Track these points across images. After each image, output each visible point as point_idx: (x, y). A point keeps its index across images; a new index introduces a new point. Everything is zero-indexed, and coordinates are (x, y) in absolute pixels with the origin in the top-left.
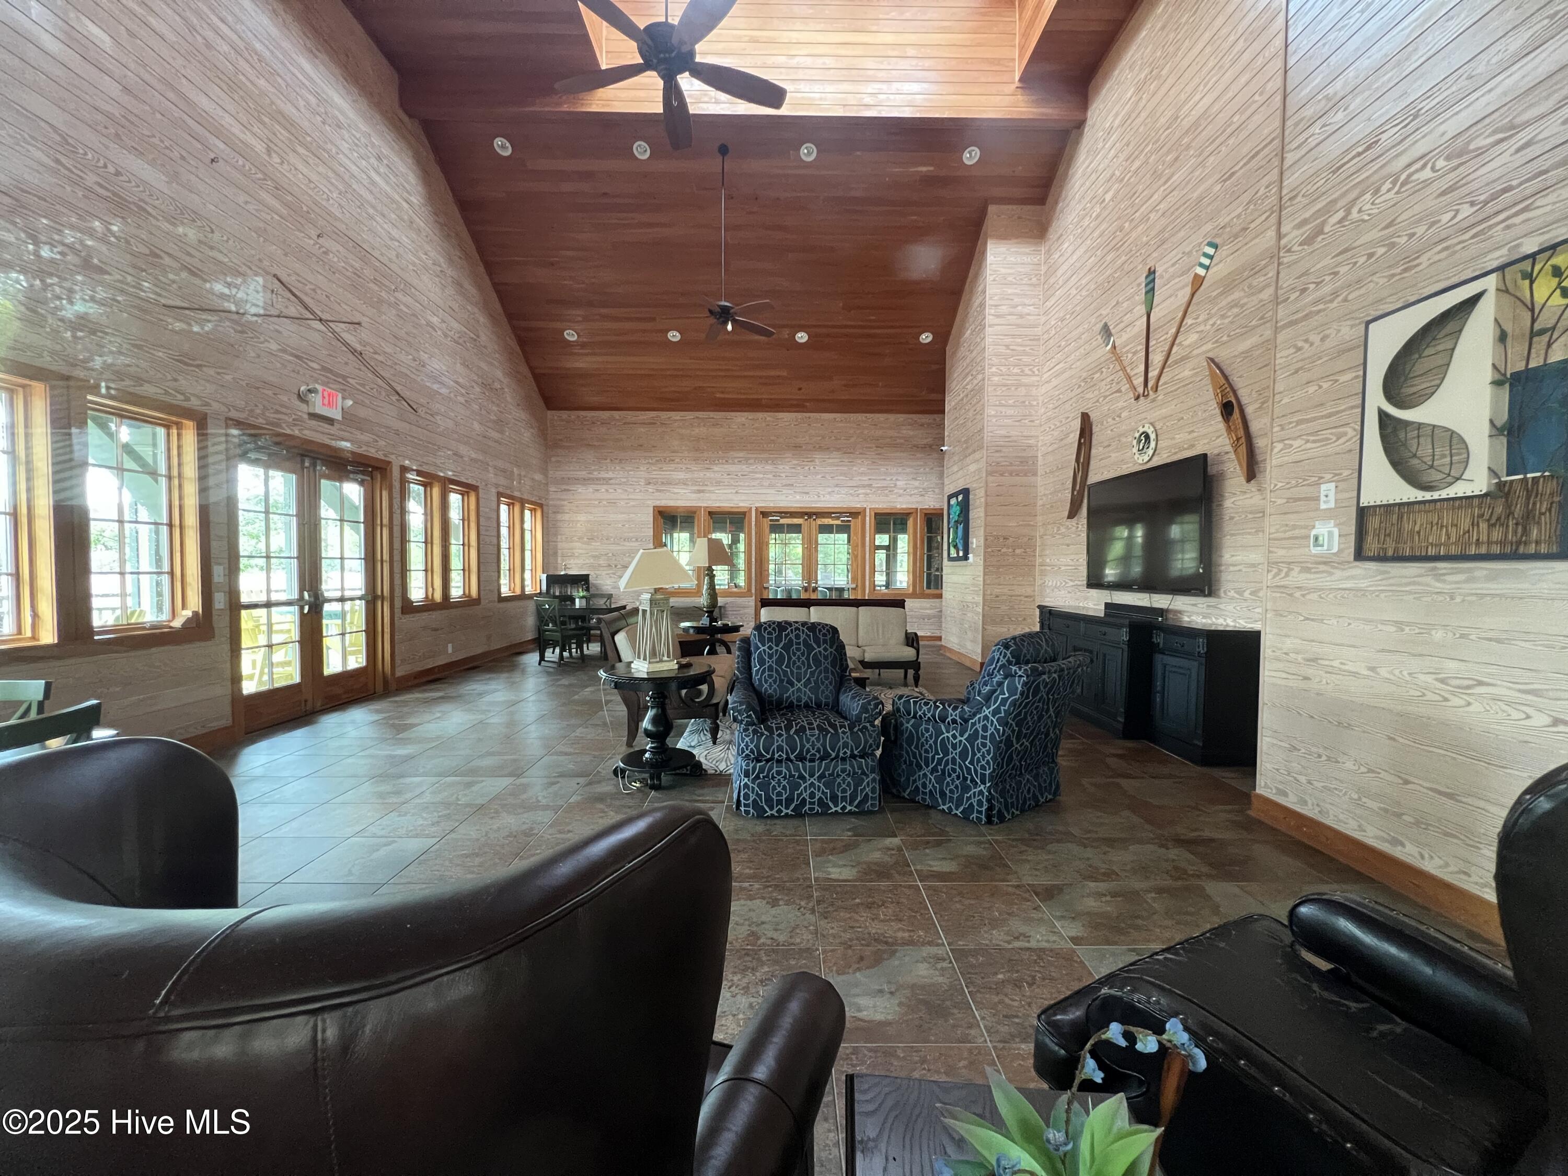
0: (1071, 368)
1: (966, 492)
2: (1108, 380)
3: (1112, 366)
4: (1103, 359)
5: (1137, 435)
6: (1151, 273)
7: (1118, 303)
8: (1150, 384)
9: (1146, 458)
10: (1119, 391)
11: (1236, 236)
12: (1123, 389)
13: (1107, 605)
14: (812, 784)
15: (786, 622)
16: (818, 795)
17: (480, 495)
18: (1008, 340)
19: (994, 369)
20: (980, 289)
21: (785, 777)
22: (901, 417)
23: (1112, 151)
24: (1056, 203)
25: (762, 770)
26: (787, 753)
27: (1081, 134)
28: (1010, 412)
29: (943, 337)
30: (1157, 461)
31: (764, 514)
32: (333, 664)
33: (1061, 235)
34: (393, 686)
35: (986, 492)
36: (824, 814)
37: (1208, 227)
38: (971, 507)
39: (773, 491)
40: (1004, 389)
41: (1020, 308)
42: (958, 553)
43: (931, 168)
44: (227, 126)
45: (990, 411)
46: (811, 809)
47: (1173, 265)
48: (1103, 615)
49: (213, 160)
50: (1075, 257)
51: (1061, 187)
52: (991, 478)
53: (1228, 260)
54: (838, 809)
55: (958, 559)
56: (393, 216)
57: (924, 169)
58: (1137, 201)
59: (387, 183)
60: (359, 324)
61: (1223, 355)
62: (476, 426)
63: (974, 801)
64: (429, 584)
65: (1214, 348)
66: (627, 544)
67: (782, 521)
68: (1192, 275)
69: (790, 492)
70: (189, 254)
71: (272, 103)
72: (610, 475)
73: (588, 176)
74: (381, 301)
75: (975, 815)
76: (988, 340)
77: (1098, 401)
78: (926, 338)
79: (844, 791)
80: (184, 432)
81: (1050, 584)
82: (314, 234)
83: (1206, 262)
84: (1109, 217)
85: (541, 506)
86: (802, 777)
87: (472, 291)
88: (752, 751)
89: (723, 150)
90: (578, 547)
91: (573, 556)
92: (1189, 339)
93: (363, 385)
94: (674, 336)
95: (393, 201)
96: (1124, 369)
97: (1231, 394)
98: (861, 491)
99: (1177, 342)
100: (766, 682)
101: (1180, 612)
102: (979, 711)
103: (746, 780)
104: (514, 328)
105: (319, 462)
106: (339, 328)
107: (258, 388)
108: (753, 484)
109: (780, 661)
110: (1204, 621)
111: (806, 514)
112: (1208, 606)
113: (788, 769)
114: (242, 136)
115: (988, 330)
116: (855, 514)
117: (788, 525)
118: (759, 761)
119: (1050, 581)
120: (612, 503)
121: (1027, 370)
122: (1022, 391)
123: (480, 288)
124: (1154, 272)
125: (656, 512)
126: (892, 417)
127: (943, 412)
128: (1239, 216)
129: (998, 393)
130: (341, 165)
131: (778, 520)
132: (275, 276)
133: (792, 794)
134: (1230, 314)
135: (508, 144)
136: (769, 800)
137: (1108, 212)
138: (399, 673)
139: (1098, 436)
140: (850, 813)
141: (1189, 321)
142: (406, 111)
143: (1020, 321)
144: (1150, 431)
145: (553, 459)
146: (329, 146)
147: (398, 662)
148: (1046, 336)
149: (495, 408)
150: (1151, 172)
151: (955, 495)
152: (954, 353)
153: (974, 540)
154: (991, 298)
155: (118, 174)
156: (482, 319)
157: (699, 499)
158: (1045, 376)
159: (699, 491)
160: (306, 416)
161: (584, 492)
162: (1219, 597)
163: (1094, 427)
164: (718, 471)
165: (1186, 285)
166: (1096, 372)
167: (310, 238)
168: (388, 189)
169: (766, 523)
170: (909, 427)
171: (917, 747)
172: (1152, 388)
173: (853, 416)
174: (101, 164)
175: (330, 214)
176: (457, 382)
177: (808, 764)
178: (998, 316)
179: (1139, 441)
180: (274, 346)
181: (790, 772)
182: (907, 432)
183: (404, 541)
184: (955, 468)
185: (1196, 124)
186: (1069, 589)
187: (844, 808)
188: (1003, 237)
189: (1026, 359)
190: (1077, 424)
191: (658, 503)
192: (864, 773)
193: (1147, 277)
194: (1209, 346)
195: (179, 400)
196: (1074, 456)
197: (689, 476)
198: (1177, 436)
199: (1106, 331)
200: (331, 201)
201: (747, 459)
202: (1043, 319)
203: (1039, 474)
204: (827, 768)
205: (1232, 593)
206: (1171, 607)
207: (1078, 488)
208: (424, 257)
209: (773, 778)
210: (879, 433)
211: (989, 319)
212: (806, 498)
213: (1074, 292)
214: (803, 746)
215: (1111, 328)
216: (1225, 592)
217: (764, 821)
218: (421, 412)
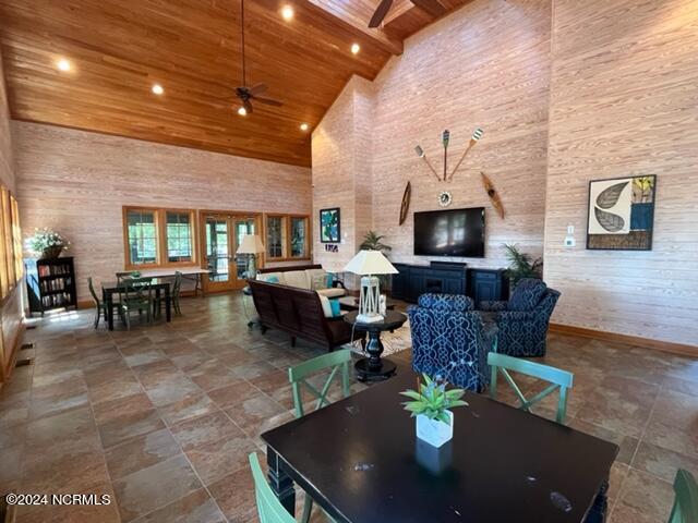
0: (395, 160)
1: (338, 209)
2: (421, 170)
3: (423, 165)
4: (418, 161)
5: (441, 195)
8: (447, 176)
9: (446, 205)
10: (428, 175)
11: (492, 131)
12: (431, 175)
13: (430, 262)
18: (362, 141)
19: (357, 153)
20: (347, 112)
23: (421, 75)
30: (451, 207)
31: (205, 214)
33: (386, 100)
37: (478, 123)
38: (341, 217)
39: (210, 200)
40: (361, 163)
42: (331, 239)
43: (338, 48)
47: (459, 132)
50: (397, 112)
52: (357, 205)
53: (487, 138)
58: (437, 101)
61: (487, 172)
65: (482, 169)
68: (471, 139)
76: (355, 139)
77: (415, 178)
78: (304, 127)
83: (477, 136)
84: (420, 102)
92: (468, 162)
96: (431, 167)
97: (492, 187)
98: (260, 203)
99: (462, 162)
111: (230, 214)
115: (355, 134)
116: (257, 215)
121: (368, 156)
122: (367, 165)
124: (448, 132)
125: (125, 209)
127: (311, 167)
128: (493, 124)
129: (359, 165)
131: (212, 218)
134: (489, 158)
137: (419, 99)
141: (468, 155)
144: (448, 194)
150: (446, 92)
151: (328, 210)
153: (345, 233)
154: (355, 119)
157: (158, 202)
159: (159, 197)
163: (413, 188)
165: (468, 141)
166: (414, 165)
172: (449, 178)
178: (358, 129)
182: (282, 173)
184: (325, 197)
186: (397, 255)
188: (359, 91)
190: (404, 186)
191: (126, 203)
193: (444, 133)
194: (480, 167)
196: (402, 199)
197: (150, 186)
198: (463, 198)
199: (419, 150)
203: (373, 204)
207: (403, 213)
210: (268, 172)
211: (355, 129)
212: (229, 205)
213: (396, 127)
215: (422, 149)
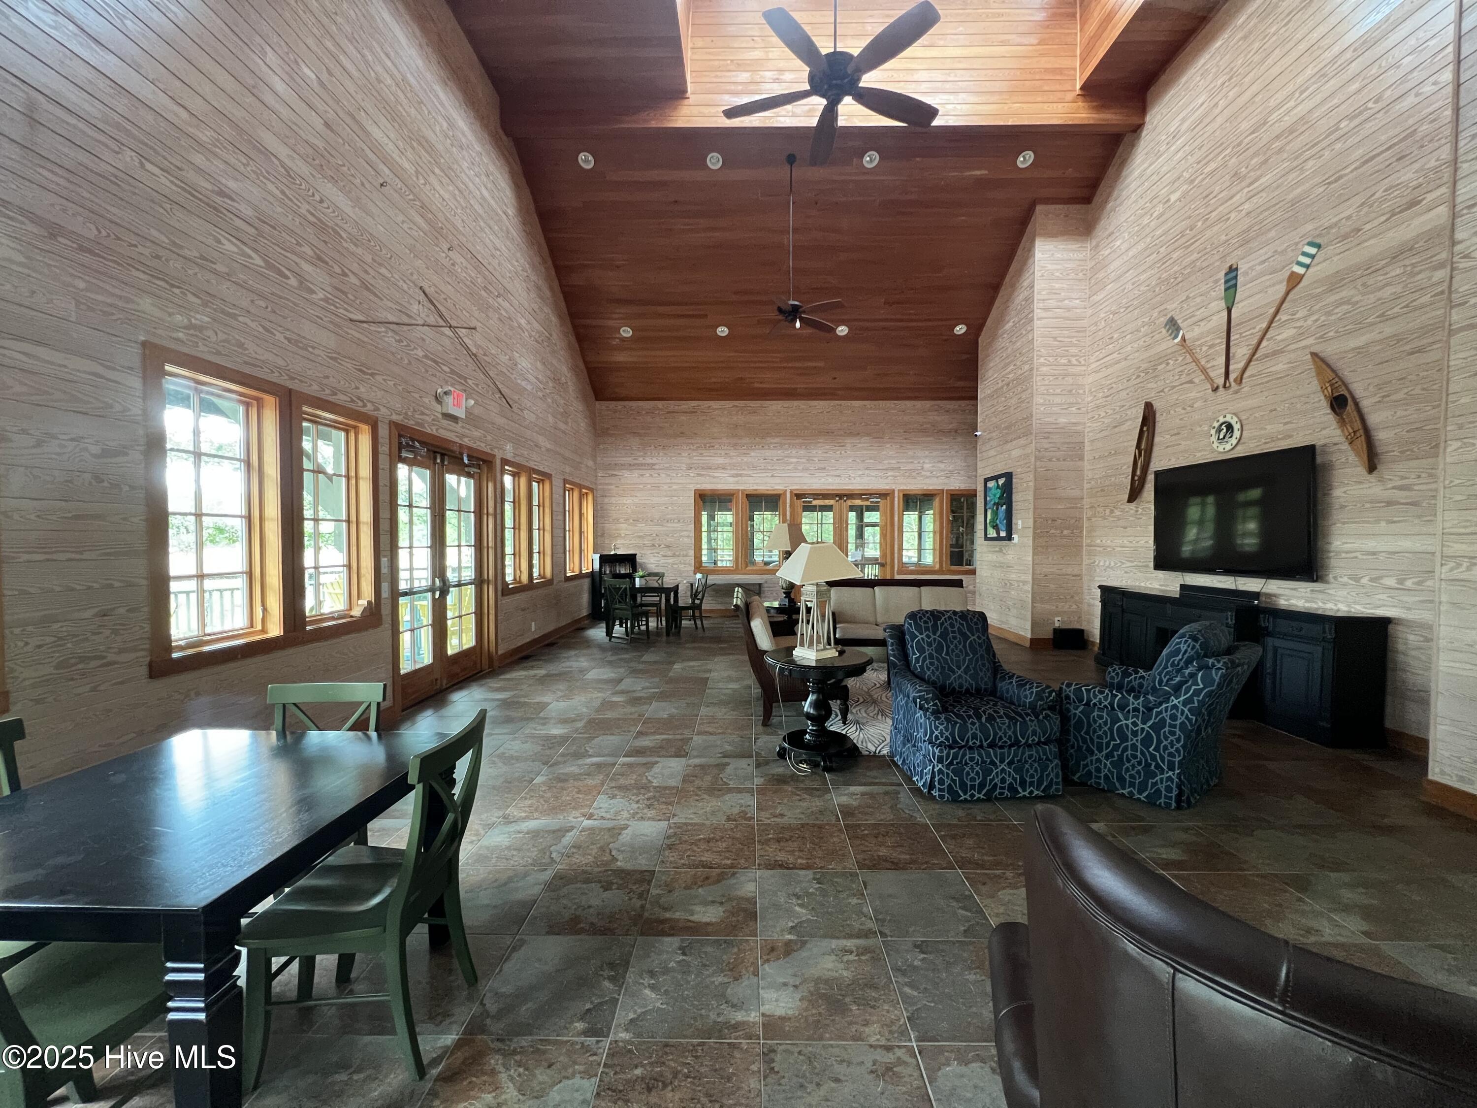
0: (1126, 359)
1: (1009, 476)
2: (1177, 370)
3: (1180, 359)
4: (1169, 351)
5: (1216, 425)
6: (1232, 271)
7: (1188, 298)
8: (1232, 377)
9: (1228, 447)
10: (1191, 382)
11: (1345, 237)
12: (1196, 380)
13: (1183, 587)
14: (1003, 770)
15: (938, 611)
16: (1009, 780)
17: (554, 483)
18: (1056, 332)
19: (1042, 360)
20: (1025, 284)
21: (977, 763)
22: (928, 404)
23: (1179, 154)
24: (1106, 201)
25: (955, 757)
26: (981, 741)
27: (1138, 137)
28: (1058, 400)
29: (976, 328)
30: (1241, 452)
31: (799, 496)
32: (453, 646)
33: (1112, 233)
34: (496, 664)
35: (1035, 476)
36: (1014, 798)
37: (1309, 227)
38: (1014, 491)
39: (806, 474)
40: (1051, 378)
41: (1066, 302)
42: (998, 533)
43: (986, 172)
44: (391, 153)
45: (1038, 400)
46: (1001, 794)
47: (1264, 262)
48: (1178, 596)
49: (382, 185)
50: (1131, 254)
51: (1112, 188)
52: (1038, 463)
53: (1335, 259)
54: (1026, 793)
55: (998, 538)
56: (496, 228)
57: (978, 173)
58: (1212, 202)
59: (493, 197)
60: (474, 329)
61: (1329, 350)
62: (551, 419)
63: (1162, 787)
64: (517, 567)
65: (1316, 344)
66: (669, 525)
67: (815, 503)
68: (1288, 273)
69: (824, 475)
70: (366, 272)
71: (420, 129)
72: (654, 461)
73: (663, 184)
74: (489, 307)
75: (1162, 800)
76: (1037, 333)
77: (1162, 391)
78: (960, 329)
79: (1032, 776)
80: (360, 436)
81: (1101, 564)
82: (445, 247)
83: (1307, 261)
84: (1176, 216)
85: (591, 490)
86: (993, 763)
87: (548, 293)
88: (947, 739)
89: (791, 159)
90: (624, 528)
91: (619, 536)
92: (1282, 334)
93: (477, 385)
94: (722, 331)
95: (497, 214)
96: (1196, 361)
97: (1343, 388)
98: (890, 474)
99: (1268, 336)
100: (928, 669)
101: (1275, 595)
102: (1167, 700)
103: (940, 766)
104: (575, 327)
105: (446, 457)
106: (462, 332)
107: (409, 392)
108: (790, 468)
109: (939, 649)
110: (1307, 605)
111: (837, 495)
112: (1312, 591)
113: (980, 755)
114: (398, 159)
115: (1037, 323)
116: (884, 495)
117: (820, 506)
118: (951, 747)
119: (1101, 561)
120: (657, 487)
121: (1074, 361)
122: (1070, 380)
123: (551, 289)
124: (1236, 269)
125: (697, 496)
126: (919, 404)
127: (976, 398)
128: (1348, 218)
129: (1047, 382)
130: (462, 183)
131: (810, 502)
132: (421, 288)
133: (985, 779)
134: (1337, 310)
135: (591, 158)
136: (963, 786)
137: (1173, 212)
138: (500, 652)
139: (1162, 422)
140: (1037, 797)
141: (1282, 317)
142: (504, 130)
143: (1067, 314)
144: (1234, 421)
145: (601, 446)
146: (455, 166)
147: (500, 640)
148: (1093, 328)
149: (562, 402)
150: (1233, 173)
151: (996, 478)
152: (990, 344)
153: (1020, 522)
154: (1039, 293)
155: (321, 201)
156: (553, 319)
157: (737, 483)
158: (1093, 366)
159: (737, 475)
160: (440, 416)
161: (630, 477)
162: (1327, 582)
163: (1157, 415)
164: (755, 456)
165: (1281, 282)
166: (1161, 364)
167: (443, 252)
168: (492, 202)
169: (799, 503)
170: (936, 413)
171: (1087, 733)
172: (1235, 380)
173: (882, 403)
174: (310, 193)
175: (457, 229)
176: (536, 378)
177: (999, 751)
178: (1046, 310)
179: (1219, 430)
180: (420, 353)
181: (982, 758)
183: (503, 528)
184: (992, 453)
185: (1291, 130)
186: (1126, 570)
187: (1031, 792)
188: (1051, 235)
189: (1073, 350)
190: (1138, 413)
191: (699, 487)
192: (1047, 759)
193: (1226, 274)
194: (1311, 341)
195: (358, 406)
196: (1135, 443)
197: (727, 461)
198: (1268, 427)
199: (1173, 326)
200: (457, 217)
201: (781, 445)
202: (1090, 312)
203: (1086, 458)
204: (1016, 755)
205: (1345, 579)
206: (1263, 590)
207: (1138, 473)
208: (516, 264)
209: (966, 764)
210: (906, 418)
211: (1038, 313)
212: (837, 480)
213: (1129, 286)
214: (995, 734)
215: (1179, 322)
216: (1335, 578)
217: (958, 804)
218: (515, 409)
